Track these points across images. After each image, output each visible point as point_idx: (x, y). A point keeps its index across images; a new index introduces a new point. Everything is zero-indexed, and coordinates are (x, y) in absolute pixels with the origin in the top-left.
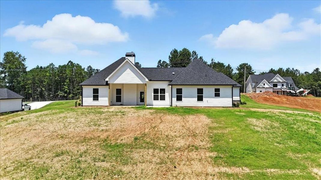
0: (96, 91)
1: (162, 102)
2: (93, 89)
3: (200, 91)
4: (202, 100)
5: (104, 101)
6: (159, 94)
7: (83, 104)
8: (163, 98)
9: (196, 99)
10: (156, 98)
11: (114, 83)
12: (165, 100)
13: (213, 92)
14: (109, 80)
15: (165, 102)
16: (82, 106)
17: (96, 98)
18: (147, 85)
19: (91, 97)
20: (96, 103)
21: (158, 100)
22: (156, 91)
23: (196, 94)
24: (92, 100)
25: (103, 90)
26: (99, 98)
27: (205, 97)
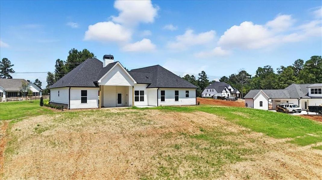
0: (84, 93)
1: (142, 102)
2: (82, 91)
3: (177, 93)
4: (178, 100)
5: (92, 103)
6: (139, 96)
7: (70, 107)
8: (142, 99)
9: (174, 99)
10: (137, 99)
11: (105, 85)
12: (143, 101)
13: (185, 94)
14: (101, 82)
15: (144, 103)
16: (69, 109)
17: (84, 100)
18: (134, 87)
19: (79, 100)
20: (84, 106)
21: (138, 101)
22: (137, 93)
23: (174, 96)
24: (81, 102)
25: (92, 92)
26: (88, 101)
27: (180, 98)
